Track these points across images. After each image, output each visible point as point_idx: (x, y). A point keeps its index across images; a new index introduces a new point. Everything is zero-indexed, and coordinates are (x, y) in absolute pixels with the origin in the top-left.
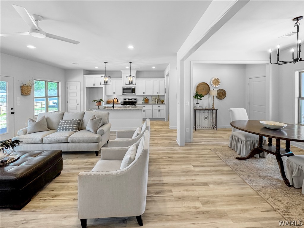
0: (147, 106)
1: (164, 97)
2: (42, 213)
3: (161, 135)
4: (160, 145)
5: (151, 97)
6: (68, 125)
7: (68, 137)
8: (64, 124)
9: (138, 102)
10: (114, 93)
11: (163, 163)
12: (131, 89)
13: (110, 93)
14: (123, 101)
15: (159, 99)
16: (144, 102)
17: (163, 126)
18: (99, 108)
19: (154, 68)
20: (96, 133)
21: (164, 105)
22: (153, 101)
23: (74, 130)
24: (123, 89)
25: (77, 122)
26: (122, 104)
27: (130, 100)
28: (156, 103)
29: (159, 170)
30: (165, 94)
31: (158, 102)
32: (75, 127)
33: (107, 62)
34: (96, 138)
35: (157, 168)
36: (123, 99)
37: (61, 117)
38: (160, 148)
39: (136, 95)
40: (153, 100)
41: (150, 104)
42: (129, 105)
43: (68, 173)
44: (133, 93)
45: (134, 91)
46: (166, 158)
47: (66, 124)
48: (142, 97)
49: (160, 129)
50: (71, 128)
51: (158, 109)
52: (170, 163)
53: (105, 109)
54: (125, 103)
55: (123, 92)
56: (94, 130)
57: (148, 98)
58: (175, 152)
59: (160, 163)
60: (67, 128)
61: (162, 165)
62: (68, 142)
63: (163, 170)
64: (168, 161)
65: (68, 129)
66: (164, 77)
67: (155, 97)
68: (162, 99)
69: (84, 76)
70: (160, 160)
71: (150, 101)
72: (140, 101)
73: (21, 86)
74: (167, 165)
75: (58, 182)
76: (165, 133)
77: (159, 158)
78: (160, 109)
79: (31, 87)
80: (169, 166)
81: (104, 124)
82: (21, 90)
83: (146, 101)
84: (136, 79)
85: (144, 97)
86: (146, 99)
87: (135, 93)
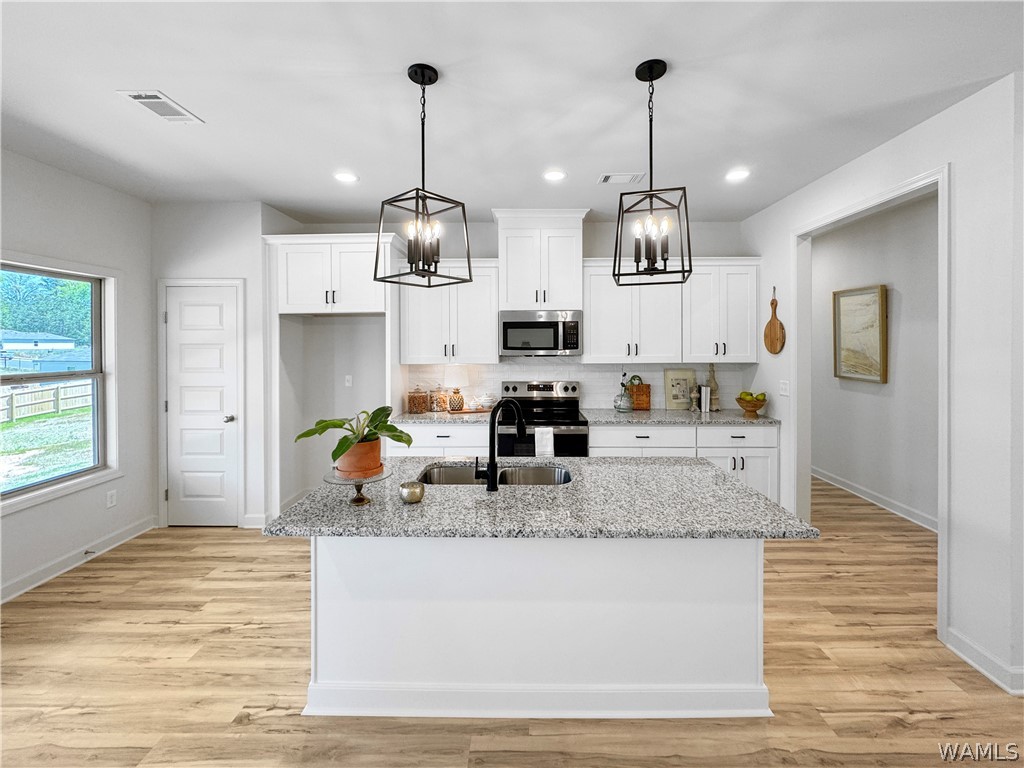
1: (762, 379)
10: (450, 351)
12: (554, 325)
15: (713, 386)
21: (773, 429)
24: (507, 327)
27: (545, 394)
31: (713, 408)
36: (501, 387)
40: (674, 392)
44: (564, 348)
48: (614, 375)
51: (733, 453)
69: (266, 244)
83: (637, 398)
84: (583, 261)
85: (625, 374)
86: (638, 387)
87: (580, 351)
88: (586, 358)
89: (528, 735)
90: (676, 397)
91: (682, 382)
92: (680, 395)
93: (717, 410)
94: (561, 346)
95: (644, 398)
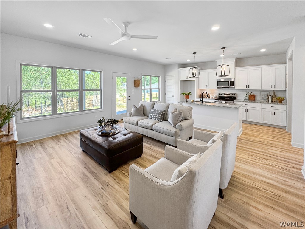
0: (251, 105)
1: (286, 94)
2: (118, 184)
3: (269, 150)
4: (263, 167)
5: (261, 92)
6: (155, 114)
7: (153, 125)
8: (153, 113)
9: (239, 98)
10: (207, 86)
11: (258, 200)
12: (228, 82)
13: (203, 87)
14: (218, 95)
15: (274, 96)
16: (247, 98)
17: (279, 139)
18: (187, 101)
19: (263, 50)
20: (175, 127)
21: (285, 106)
22: (263, 98)
23: (159, 120)
24: (218, 82)
25: (162, 113)
26: (215, 100)
27: (228, 95)
28: (268, 101)
29: (246, 206)
30: (287, 89)
31: (274, 101)
32: (160, 117)
33: (196, 53)
34: (173, 132)
35: (244, 202)
36: (218, 94)
37: (153, 106)
38: (262, 171)
41: (257, 103)
42: (225, 101)
43: (147, 158)
44: (230, 86)
45: (232, 84)
46: (267, 194)
47: (154, 114)
48: (244, 92)
49: (270, 142)
50: (157, 117)
51: (272, 110)
52: (273, 206)
53: (193, 103)
54: (221, 98)
55: (218, 86)
56: (174, 124)
57: (255, 93)
58: (292, 190)
59: (252, 195)
60: (155, 116)
61: (255, 201)
62: (152, 130)
63: (253, 210)
64: (270, 199)
65: (155, 118)
66: (285, 63)
67: (267, 93)
68: (279, 95)
69: (178, 70)
70: (255, 190)
71: (258, 98)
72: (241, 97)
73: (134, 81)
74: (267, 206)
75: (137, 162)
76: (280, 150)
77: (253, 188)
78: (274, 111)
79: (140, 81)
80: (268, 210)
81: (185, 119)
82: (134, 83)
83: (252, 98)
84: (235, 68)
85: (247, 92)
86: (251, 95)
87: (234, 87)
88: (236, 88)
91: (265, 95)
92: (264, 97)
93: (275, 102)
94: (229, 86)
95: (253, 97)
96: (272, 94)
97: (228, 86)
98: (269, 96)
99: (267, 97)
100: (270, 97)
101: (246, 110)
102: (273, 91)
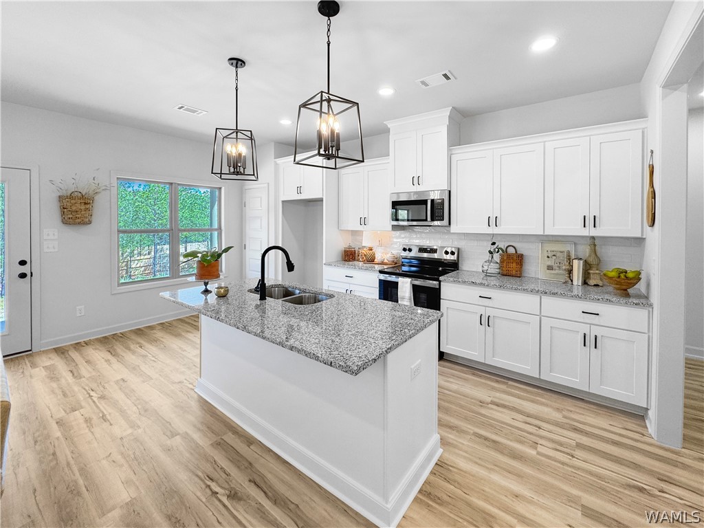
0: (508, 300)
1: (644, 254)
5: (543, 243)
9: (465, 266)
10: (363, 221)
12: (425, 202)
14: (400, 253)
15: (592, 260)
16: (493, 268)
24: (394, 204)
27: (430, 255)
28: (568, 284)
31: (592, 282)
36: (400, 248)
39: (449, 232)
40: (549, 263)
41: (525, 291)
44: (433, 220)
45: (438, 211)
48: (483, 244)
55: (394, 219)
57: (523, 248)
68: (616, 260)
69: (276, 164)
71: (536, 268)
72: (474, 261)
78: (595, 332)
82: (60, 207)
83: (510, 265)
84: (449, 150)
85: (494, 244)
86: (509, 256)
87: (445, 222)
88: (454, 228)
89: (249, 446)
90: (550, 268)
91: (558, 254)
92: (555, 266)
93: (597, 285)
94: (429, 219)
95: (514, 265)
96: (585, 251)
97: (426, 220)
98: (576, 263)
99: (565, 266)
100: (577, 267)
101: (484, 320)
102: (589, 241)
